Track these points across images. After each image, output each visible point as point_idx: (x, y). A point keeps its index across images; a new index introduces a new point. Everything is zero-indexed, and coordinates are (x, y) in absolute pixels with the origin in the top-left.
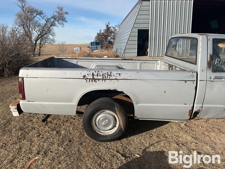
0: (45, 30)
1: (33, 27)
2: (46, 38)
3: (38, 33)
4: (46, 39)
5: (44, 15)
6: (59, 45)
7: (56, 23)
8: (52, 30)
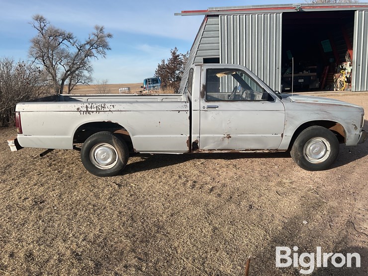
0: (76, 63)
1: (58, 59)
2: (78, 75)
3: (66, 68)
4: (79, 77)
5: (75, 40)
6: (98, 86)
7: (94, 51)
8: (88, 63)
